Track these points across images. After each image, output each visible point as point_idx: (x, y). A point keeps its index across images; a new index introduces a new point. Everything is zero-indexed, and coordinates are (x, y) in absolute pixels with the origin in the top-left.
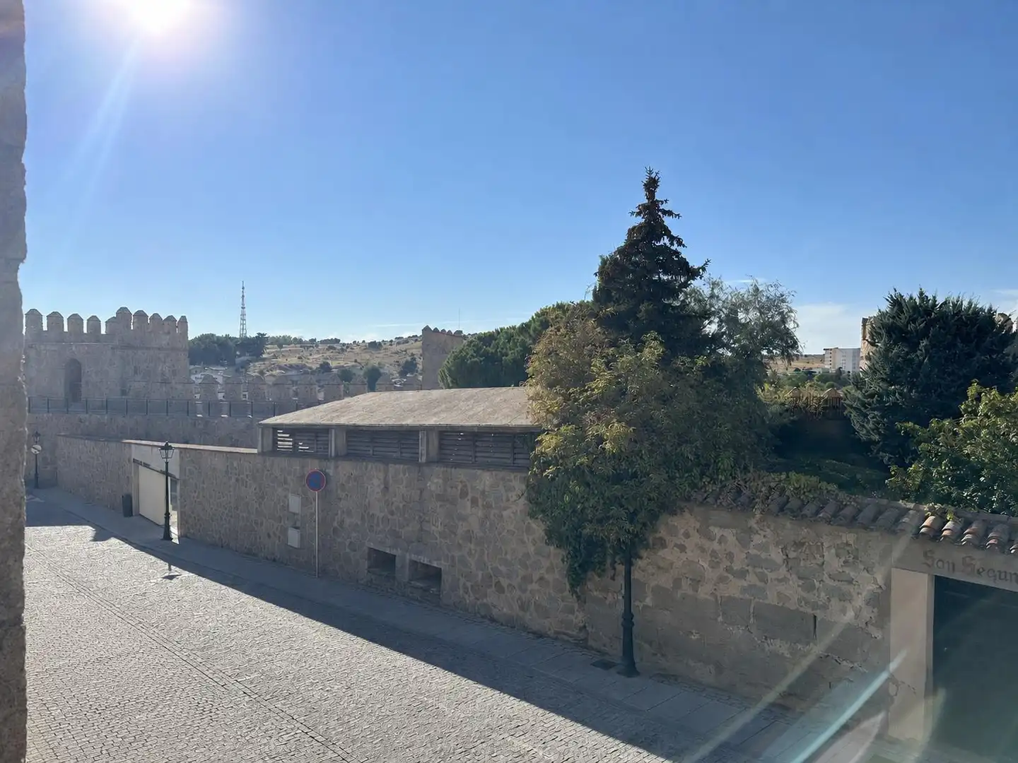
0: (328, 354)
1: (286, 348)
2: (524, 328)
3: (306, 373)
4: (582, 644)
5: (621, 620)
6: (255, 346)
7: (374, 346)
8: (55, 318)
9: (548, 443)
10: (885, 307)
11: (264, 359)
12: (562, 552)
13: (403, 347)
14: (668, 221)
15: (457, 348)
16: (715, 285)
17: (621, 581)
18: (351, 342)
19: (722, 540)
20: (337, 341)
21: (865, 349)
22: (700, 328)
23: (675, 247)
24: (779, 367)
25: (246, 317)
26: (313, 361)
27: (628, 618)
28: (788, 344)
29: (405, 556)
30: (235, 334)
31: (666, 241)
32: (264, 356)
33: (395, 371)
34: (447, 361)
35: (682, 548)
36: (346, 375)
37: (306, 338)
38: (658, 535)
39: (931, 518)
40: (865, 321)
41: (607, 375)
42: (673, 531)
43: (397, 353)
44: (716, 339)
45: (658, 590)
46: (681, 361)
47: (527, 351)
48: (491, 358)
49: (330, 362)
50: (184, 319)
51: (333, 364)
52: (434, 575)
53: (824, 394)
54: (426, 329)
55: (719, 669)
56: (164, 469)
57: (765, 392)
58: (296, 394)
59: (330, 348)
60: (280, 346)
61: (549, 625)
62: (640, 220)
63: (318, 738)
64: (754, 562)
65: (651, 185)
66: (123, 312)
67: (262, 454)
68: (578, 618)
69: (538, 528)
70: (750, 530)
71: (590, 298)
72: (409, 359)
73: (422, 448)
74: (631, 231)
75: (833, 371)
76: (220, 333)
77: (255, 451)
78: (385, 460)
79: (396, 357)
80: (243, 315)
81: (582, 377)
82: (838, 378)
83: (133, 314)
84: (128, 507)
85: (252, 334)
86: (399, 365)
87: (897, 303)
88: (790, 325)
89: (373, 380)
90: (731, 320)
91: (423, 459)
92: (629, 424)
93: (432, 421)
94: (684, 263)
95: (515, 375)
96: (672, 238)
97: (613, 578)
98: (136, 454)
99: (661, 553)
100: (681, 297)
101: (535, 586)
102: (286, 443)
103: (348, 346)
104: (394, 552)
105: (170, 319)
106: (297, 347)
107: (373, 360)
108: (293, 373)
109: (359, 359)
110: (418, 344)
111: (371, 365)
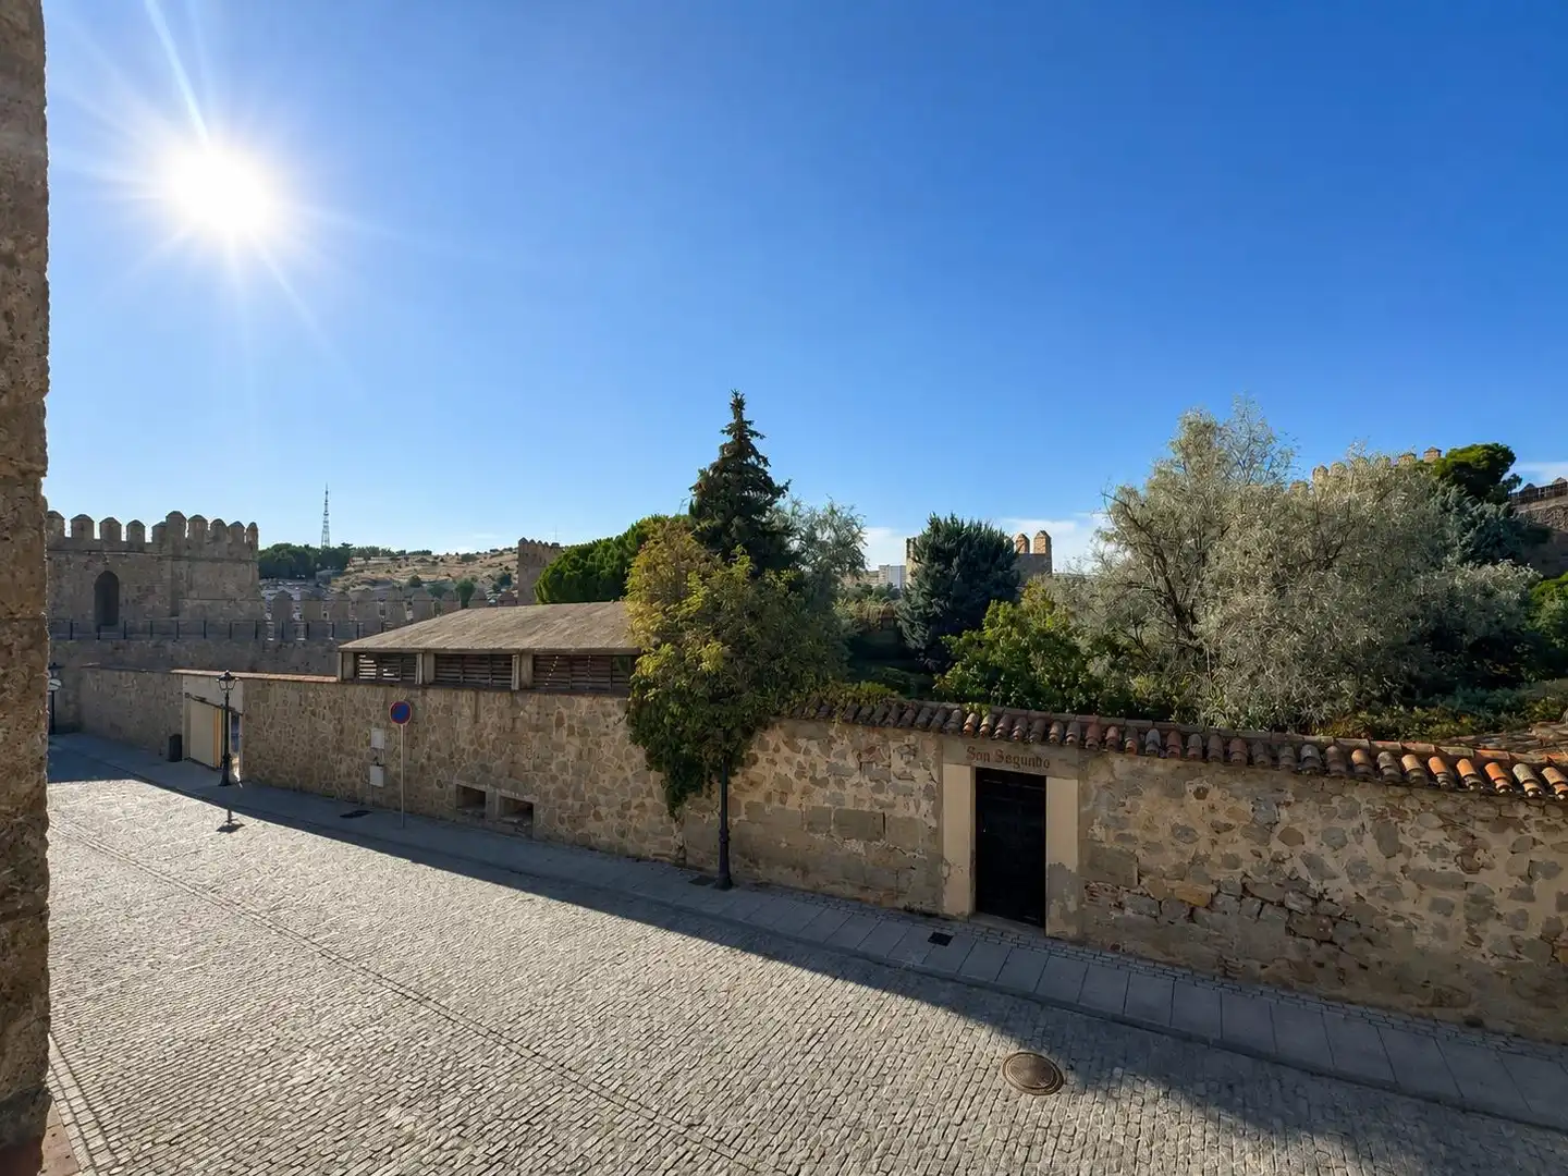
0: (419, 567)
1: (374, 561)
2: (620, 542)
3: (394, 588)
4: (681, 864)
5: (718, 836)
6: (339, 558)
7: (467, 558)
8: (110, 526)
9: (648, 666)
10: (926, 528)
11: (349, 573)
12: (661, 776)
13: (496, 560)
14: (754, 441)
15: (554, 560)
16: (796, 503)
17: (717, 796)
18: (443, 554)
19: (807, 752)
20: (429, 553)
21: (911, 566)
22: (784, 546)
23: (761, 466)
24: (848, 582)
25: (329, 525)
26: (403, 575)
27: (725, 832)
28: (857, 561)
29: (496, 793)
30: (317, 544)
31: (752, 459)
32: (349, 569)
33: (488, 589)
34: (543, 574)
35: (773, 762)
36: (438, 590)
37: (395, 550)
38: (752, 751)
39: (972, 715)
40: (908, 541)
41: (703, 591)
42: (764, 747)
43: (490, 566)
44: (796, 556)
45: (751, 807)
46: (770, 576)
47: (624, 563)
48: (589, 573)
49: (420, 576)
50: (253, 527)
51: (424, 578)
52: (528, 810)
53: (882, 607)
54: (523, 541)
55: (805, 872)
56: (224, 704)
57: (839, 608)
58: (383, 613)
59: (423, 561)
60: (367, 558)
61: (650, 848)
62: (729, 439)
63: (410, 994)
64: (833, 769)
65: (738, 406)
66: (176, 517)
67: (344, 681)
68: (677, 839)
69: (639, 754)
70: (832, 740)
71: (685, 511)
72: (504, 573)
73: (515, 675)
74: (722, 448)
75: (885, 586)
76: (298, 542)
77: (333, 679)
78: (477, 688)
79: (490, 571)
80: (326, 522)
81: (678, 593)
82: (890, 593)
83: (210, 522)
84: (177, 748)
85: (335, 544)
86: (493, 579)
87: (935, 525)
88: (860, 545)
89: (467, 595)
90: (811, 539)
91: (515, 687)
92: (725, 643)
93: (526, 643)
94: (768, 482)
95: (614, 588)
96: (758, 457)
97: (708, 797)
98: (188, 687)
99: (754, 769)
100: (768, 514)
101: (634, 812)
102: (369, 670)
103: (440, 558)
104: (482, 788)
105: (238, 525)
106: (386, 560)
107: (467, 574)
108: (379, 588)
109: (450, 572)
110: (514, 556)
111: (464, 580)
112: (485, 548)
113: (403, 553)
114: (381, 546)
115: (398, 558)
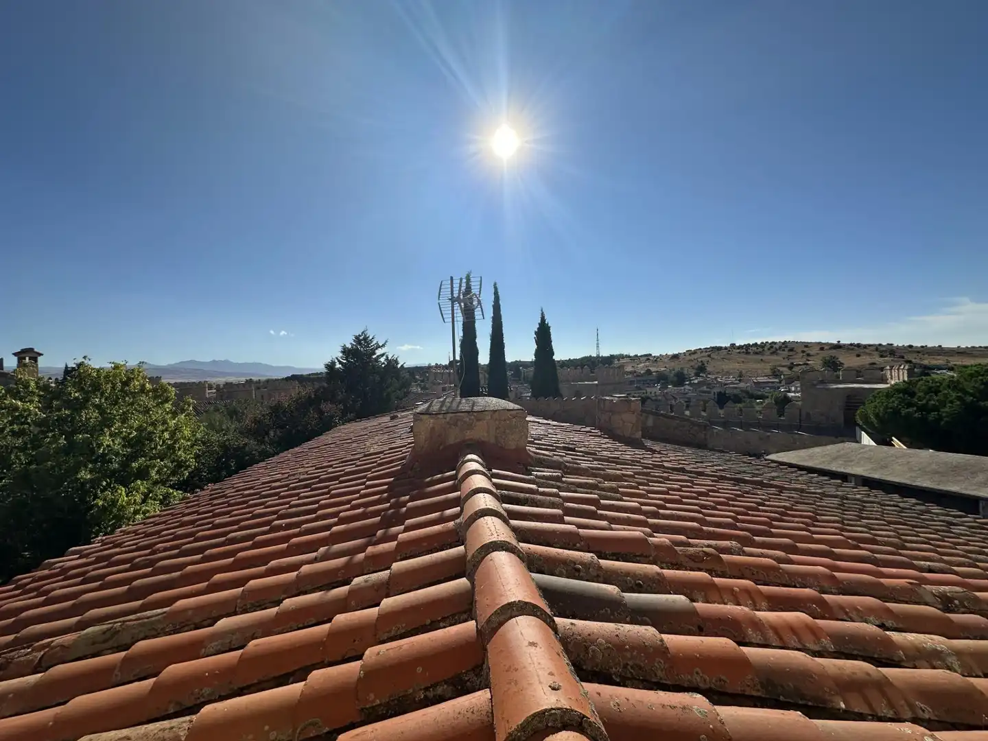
0: (647, 363)
1: (623, 361)
7: (675, 357)
13: (693, 356)
18: (658, 355)
20: (650, 355)
25: (600, 346)
26: (641, 368)
33: (692, 372)
37: (632, 354)
43: (691, 360)
49: (651, 369)
51: (653, 369)
59: (648, 360)
72: (699, 364)
79: (692, 363)
80: (598, 344)
86: (694, 369)
103: (658, 357)
106: (628, 360)
107: (676, 366)
108: (630, 376)
109: (667, 366)
110: (704, 354)
111: (677, 370)
113: (636, 356)
114: (625, 353)
115: (636, 359)
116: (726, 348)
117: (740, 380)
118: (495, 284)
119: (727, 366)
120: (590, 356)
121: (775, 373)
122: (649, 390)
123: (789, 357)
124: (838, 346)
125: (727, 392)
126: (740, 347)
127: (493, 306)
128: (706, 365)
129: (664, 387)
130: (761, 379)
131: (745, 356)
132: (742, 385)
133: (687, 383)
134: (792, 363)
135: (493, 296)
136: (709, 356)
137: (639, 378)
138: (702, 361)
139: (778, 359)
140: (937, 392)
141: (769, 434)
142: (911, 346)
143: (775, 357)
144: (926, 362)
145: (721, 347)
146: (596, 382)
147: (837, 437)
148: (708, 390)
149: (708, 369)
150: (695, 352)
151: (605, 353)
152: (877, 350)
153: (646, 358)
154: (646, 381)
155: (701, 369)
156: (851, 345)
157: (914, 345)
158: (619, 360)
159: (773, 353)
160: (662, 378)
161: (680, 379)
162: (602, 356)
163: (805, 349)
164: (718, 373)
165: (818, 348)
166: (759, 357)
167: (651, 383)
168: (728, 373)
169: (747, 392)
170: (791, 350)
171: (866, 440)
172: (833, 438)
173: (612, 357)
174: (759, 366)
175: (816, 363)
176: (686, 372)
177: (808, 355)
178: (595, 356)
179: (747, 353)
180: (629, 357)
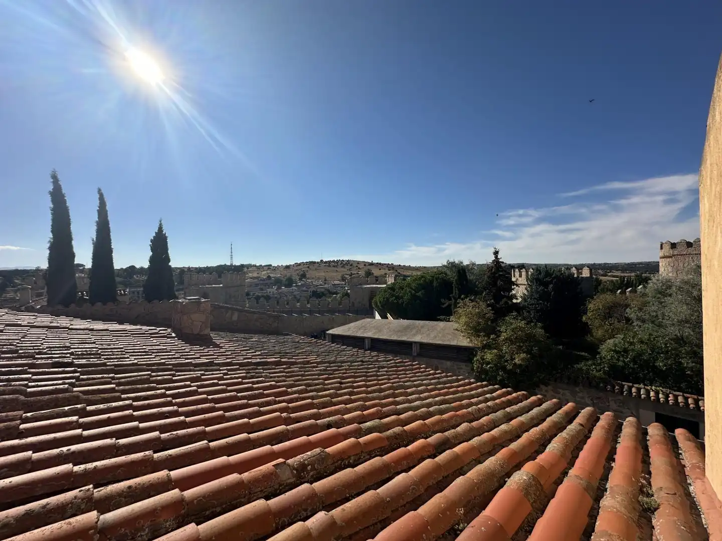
0: (269, 271)
1: (251, 269)
7: (288, 267)
13: (299, 267)
18: (276, 265)
20: (271, 265)
25: (233, 257)
26: (264, 274)
33: (297, 278)
37: (258, 264)
43: (297, 270)
51: (272, 275)
59: (269, 268)
72: (302, 273)
73: (414, 350)
76: (222, 263)
79: (298, 272)
80: (231, 255)
86: (299, 276)
91: (415, 354)
93: (417, 339)
103: (276, 267)
106: (254, 268)
107: (288, 273)
108: (256, 280)
109: (282, 273)
110: (305, 266)
111: (288, 276)
112: (292, 263)
113: (261, 266)
114: (253, 263)
115: (260, 268)
116: (318, 263)
117: (325, 283)
118: (99, 190)
119: (317, 274)
120: (225, 265)
121: (343, 279)
122: (269, 290)
123: (350, 270)
124: (372, 264)
125: (318, 290)
126: (326, 262)
127: (98, 211)
128: (306, 273)
129: (279, 288)
130: (336, 282)
131: (328, 268)
132: (326, 286)
133: (294, 285)
134: (351, 273)
135: (98, 202)
136: (308, 267)
137: (261, 282)
138: (304, 270)
139: (345, 271)
140: (403, 289)
141: (334, 316)
142: (400, 265)
143: (342, 269)
144: (405, 273)
145: (315, 262)
146: (221, 285)
147: (365, 316)
148: (306, 289)
149: (307, 276)
150: (300, 265)
151: (237, 263)
152: (387, 266)
153: (266, 268)
154: (267, 284)
155: (303, 276)
156: (377, 263)
157: (401, 265)
158: (248, 268)
159: (342, 267)
160: (278, 282)
161: (290, 283)
162: (235, 265)
163: (358, 265)
164: (313, 278)
165: (363, 264)
166: (335, 269)
167: (270, 286)
168: (319, 278)
169: (329, 291)
170: (351, 265)
171: (378, 316)
172: (364, 316)
173: (242, 266)
174: (335, 274)
175: (362, 273)
176: (293, 278)
177: (359, 268)
178: (229, 264)
179: (329, 266)
180: (255, 266)
